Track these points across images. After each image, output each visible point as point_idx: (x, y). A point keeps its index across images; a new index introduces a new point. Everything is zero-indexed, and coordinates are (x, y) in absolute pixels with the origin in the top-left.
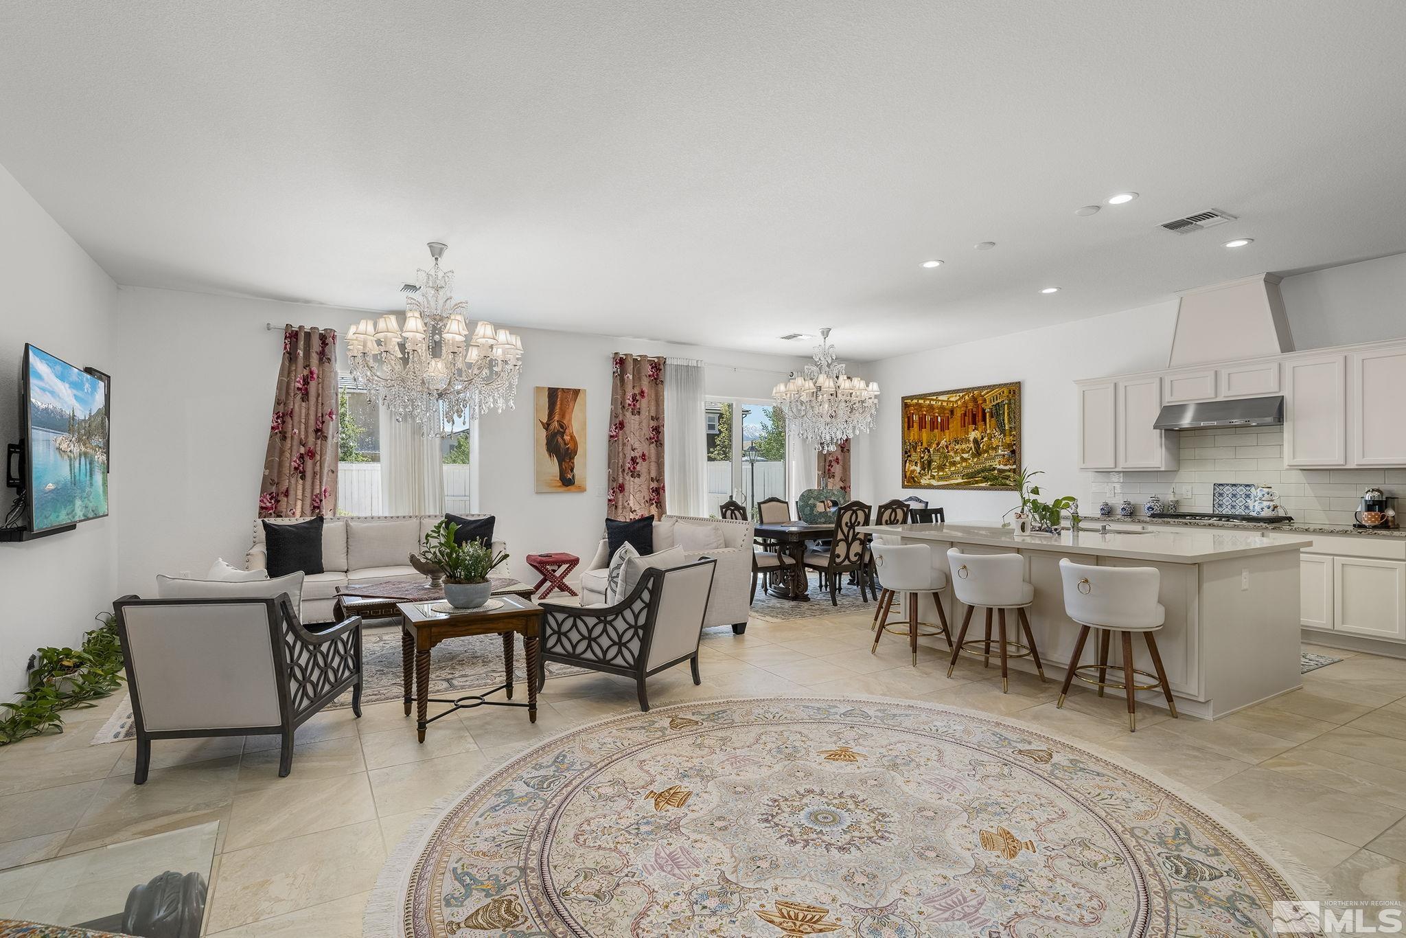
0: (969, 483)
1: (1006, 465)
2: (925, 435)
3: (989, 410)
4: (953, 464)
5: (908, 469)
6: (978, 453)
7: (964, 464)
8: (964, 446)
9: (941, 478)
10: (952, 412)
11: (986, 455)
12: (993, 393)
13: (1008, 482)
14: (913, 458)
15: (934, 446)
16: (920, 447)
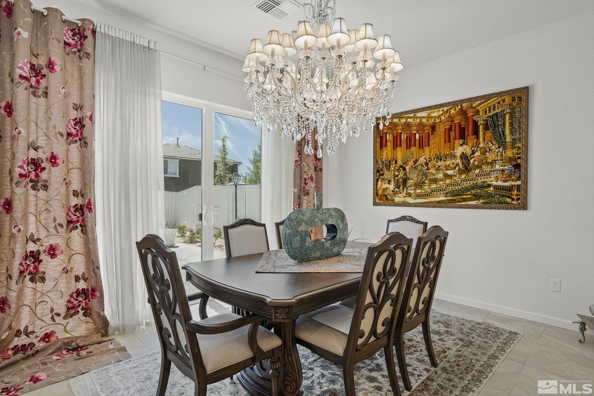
0: (454, 201)
1: (506, 181)
2: (400, 153)
3: (482, 122)
4: (434, 181)
5: (380, 188)
6: (467, 169)
7: (448, 181)
8: (448, 162)
9: (419, 196)
10: (433, 128)
11: (477, 171)
12: (489, 103)
13: (508, 200)
14: (385, 176)
15: (411, 163)
16: (394, 165)
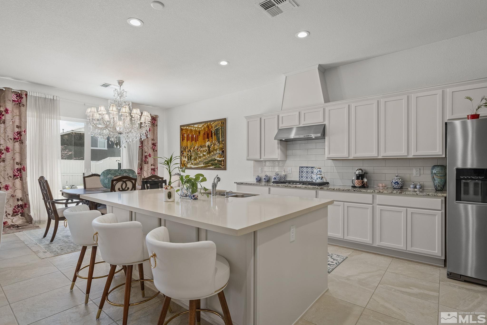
0: (206, 166)
1: (220, 158)
2: (189, 143)
3: (213, 132)
4: (200, 157)
5: (182, 160)
6: (209, 152)
7: (204, 158)
8: (204, 149)
9: (195, 164)
10: (199, 132)
12: (215, 124)
13: (221, 166)
14: (184, 155)
15: (193, 149)
16: (187, 149)
